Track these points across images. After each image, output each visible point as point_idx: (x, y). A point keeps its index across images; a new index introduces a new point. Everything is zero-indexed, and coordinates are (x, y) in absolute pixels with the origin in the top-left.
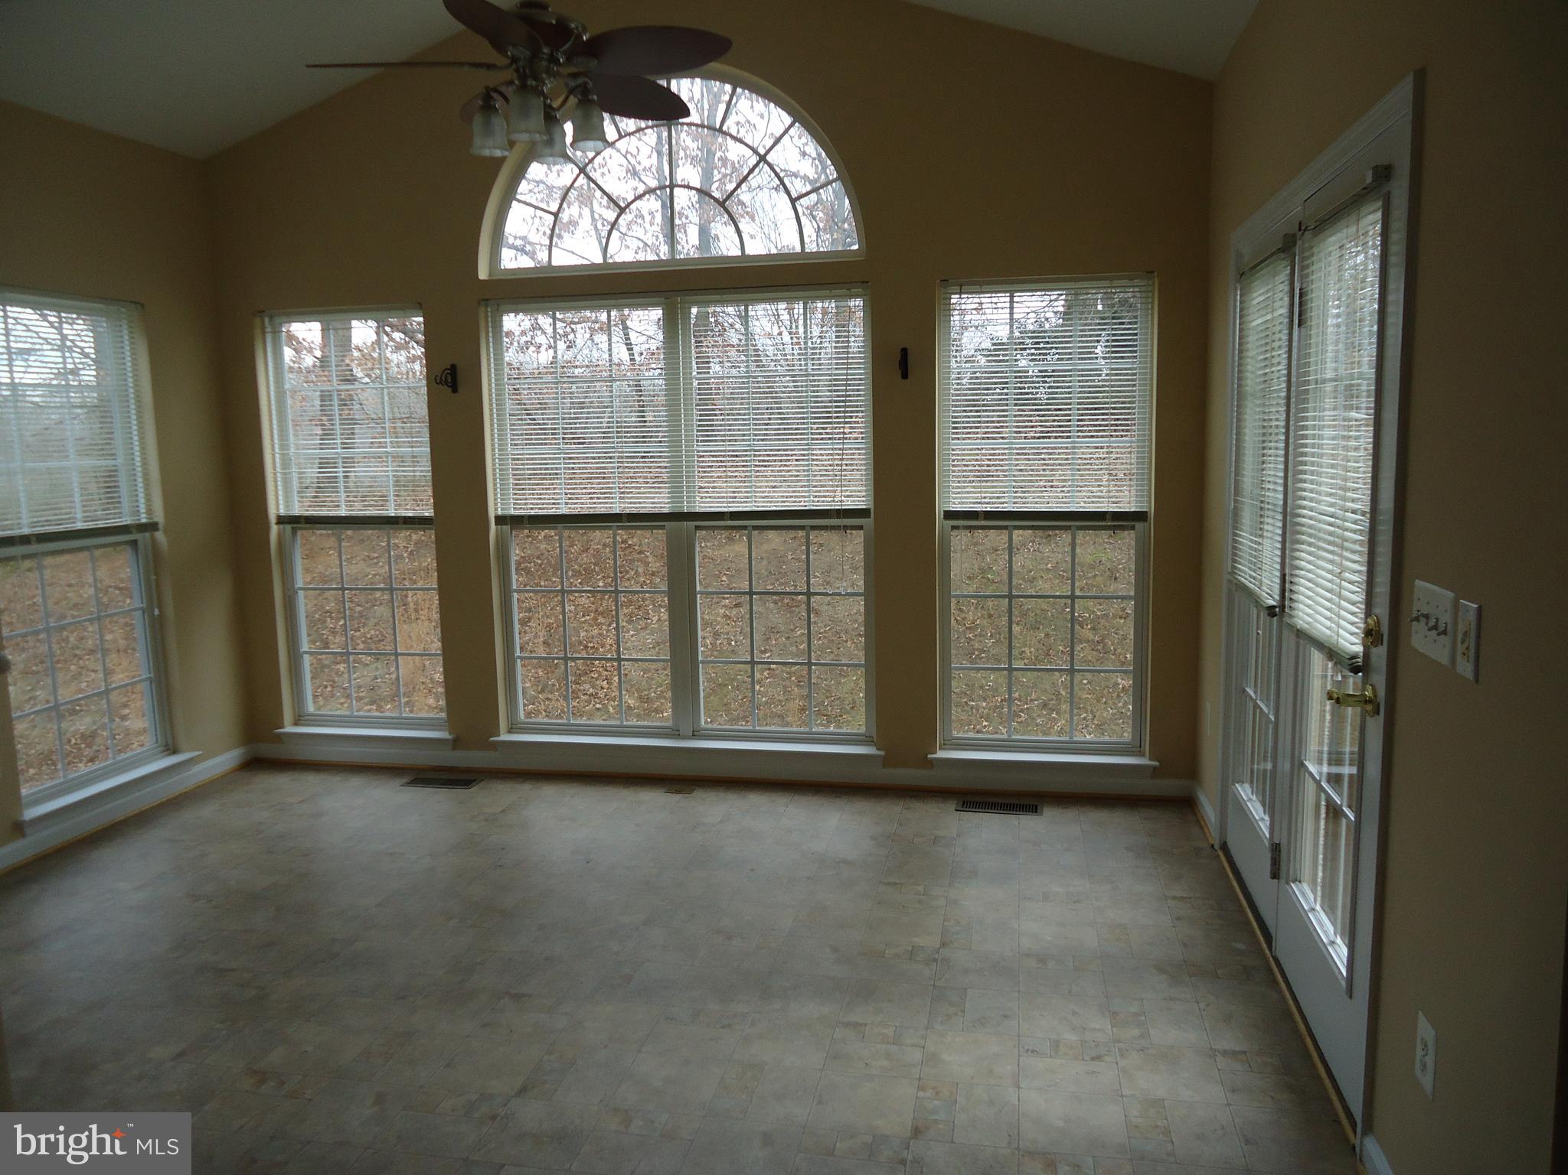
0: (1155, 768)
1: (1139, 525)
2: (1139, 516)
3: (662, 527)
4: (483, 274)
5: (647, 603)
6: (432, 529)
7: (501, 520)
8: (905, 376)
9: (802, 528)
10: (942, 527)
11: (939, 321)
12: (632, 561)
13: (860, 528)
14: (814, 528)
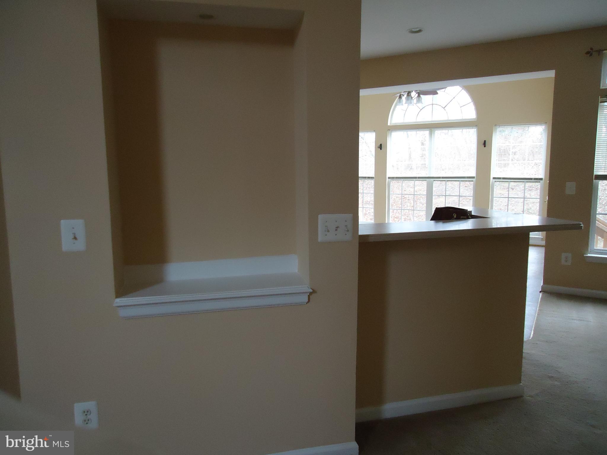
0: (542, 238)
1: (541, 181)
2: (541, 179)
3: (426, 180)
4: (389, 124)
5: (410, 215)
6: (373, 180)
7: (389, 178)
8: (485, 147)
9: (459, 181)
10: (492, 181)
11: (494, 135)
12: (406, 202)
13: (472, 181)
14: (461, 181)
